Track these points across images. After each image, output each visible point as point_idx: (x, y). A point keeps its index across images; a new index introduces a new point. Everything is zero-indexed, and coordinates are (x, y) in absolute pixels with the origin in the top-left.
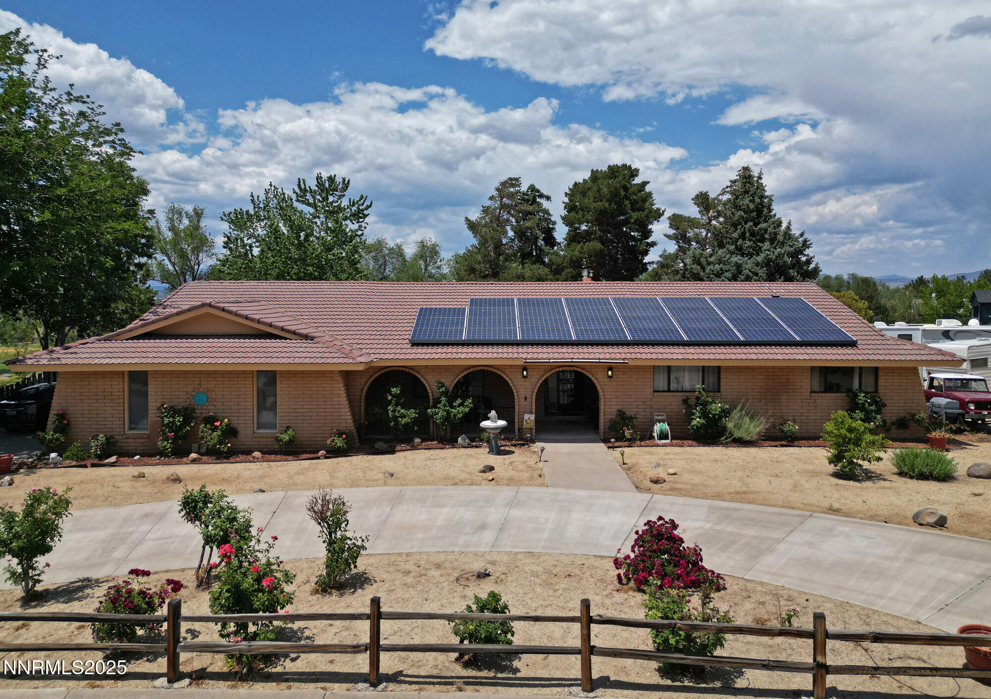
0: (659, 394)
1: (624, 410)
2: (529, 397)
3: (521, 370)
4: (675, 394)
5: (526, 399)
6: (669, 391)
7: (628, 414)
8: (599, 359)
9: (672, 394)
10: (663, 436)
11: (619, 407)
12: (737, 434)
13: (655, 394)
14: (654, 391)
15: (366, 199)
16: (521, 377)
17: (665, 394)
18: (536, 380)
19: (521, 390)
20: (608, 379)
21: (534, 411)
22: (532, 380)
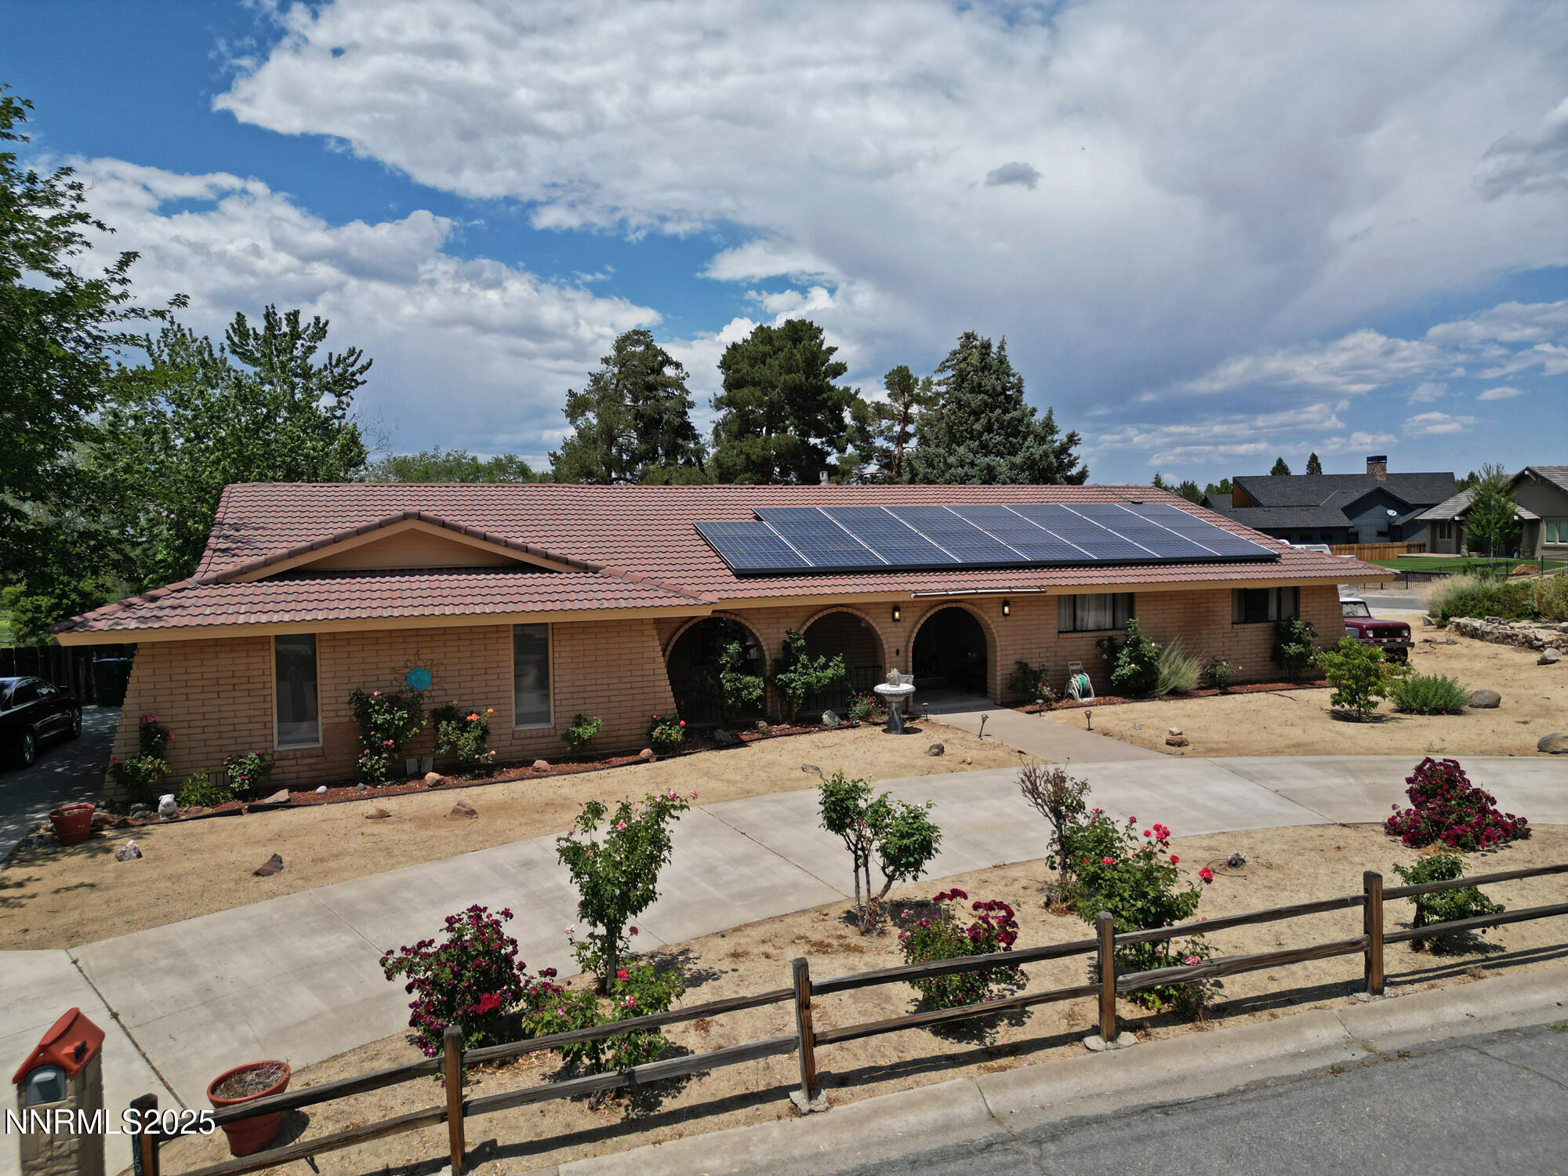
0: (1065, 635)
1: (1025, 661)
2: (902, 649)
3: (890, 610)
4: (1084, 634)
5: (898, 652)
6: (1075, 631)
7: (1034, 666)
8: (1010, 588)
9: (1080, 635)
10: (1085, 693)
11: (1018, 657)
12: (1173, 683)
13: (1061, 636)
14: (1060, 632)
15: (359, 355)
16: (890, 620)
17: (1069, 635)
18: (911, 624)
19: (891, 640)
20: (1003, 619)
21: (911, 669)
22: (906, 624)
